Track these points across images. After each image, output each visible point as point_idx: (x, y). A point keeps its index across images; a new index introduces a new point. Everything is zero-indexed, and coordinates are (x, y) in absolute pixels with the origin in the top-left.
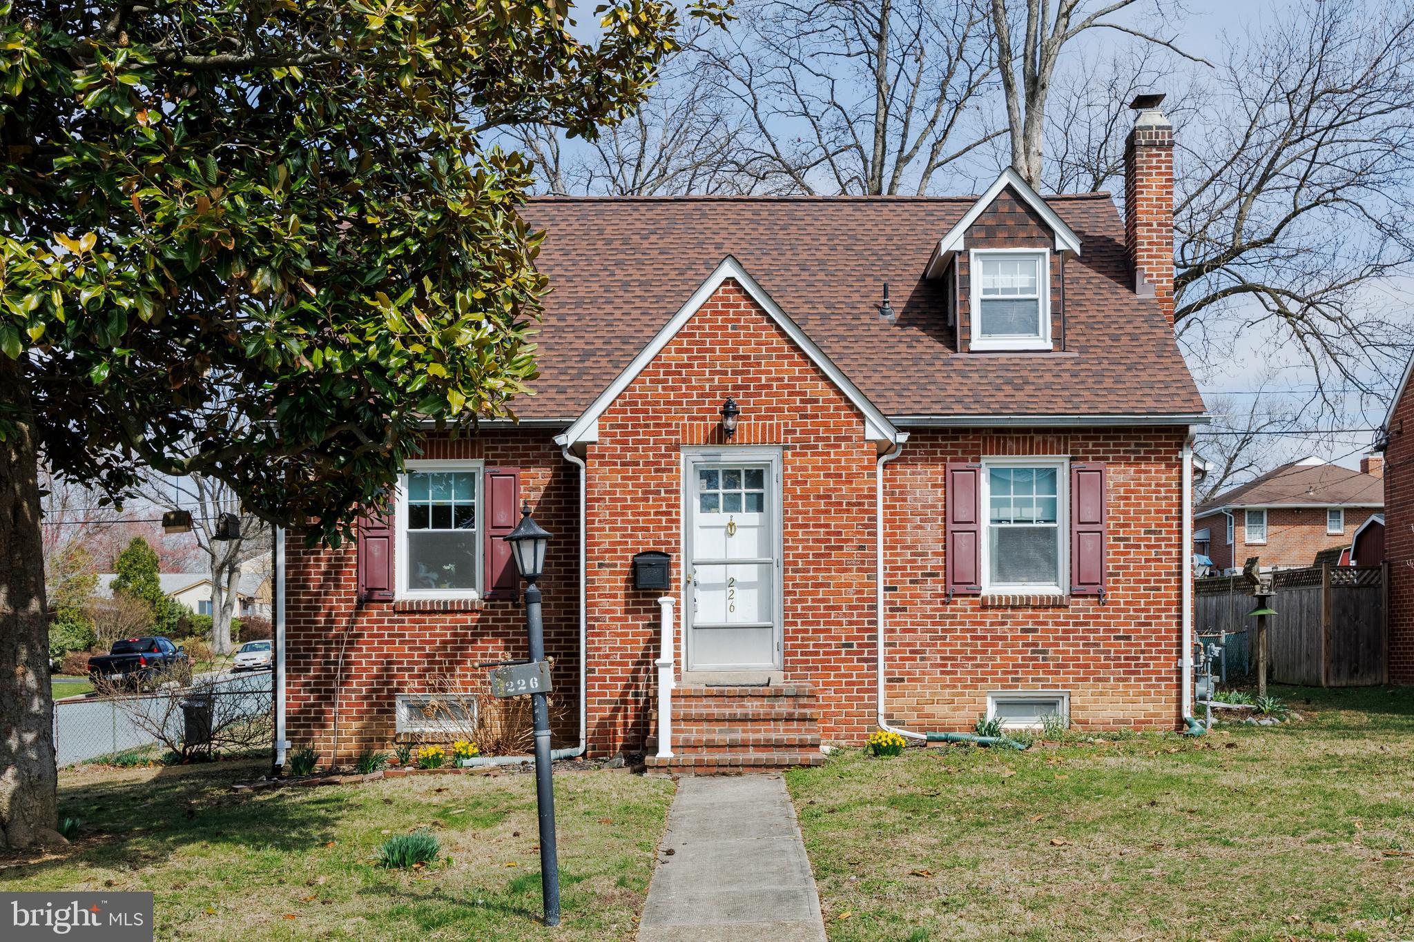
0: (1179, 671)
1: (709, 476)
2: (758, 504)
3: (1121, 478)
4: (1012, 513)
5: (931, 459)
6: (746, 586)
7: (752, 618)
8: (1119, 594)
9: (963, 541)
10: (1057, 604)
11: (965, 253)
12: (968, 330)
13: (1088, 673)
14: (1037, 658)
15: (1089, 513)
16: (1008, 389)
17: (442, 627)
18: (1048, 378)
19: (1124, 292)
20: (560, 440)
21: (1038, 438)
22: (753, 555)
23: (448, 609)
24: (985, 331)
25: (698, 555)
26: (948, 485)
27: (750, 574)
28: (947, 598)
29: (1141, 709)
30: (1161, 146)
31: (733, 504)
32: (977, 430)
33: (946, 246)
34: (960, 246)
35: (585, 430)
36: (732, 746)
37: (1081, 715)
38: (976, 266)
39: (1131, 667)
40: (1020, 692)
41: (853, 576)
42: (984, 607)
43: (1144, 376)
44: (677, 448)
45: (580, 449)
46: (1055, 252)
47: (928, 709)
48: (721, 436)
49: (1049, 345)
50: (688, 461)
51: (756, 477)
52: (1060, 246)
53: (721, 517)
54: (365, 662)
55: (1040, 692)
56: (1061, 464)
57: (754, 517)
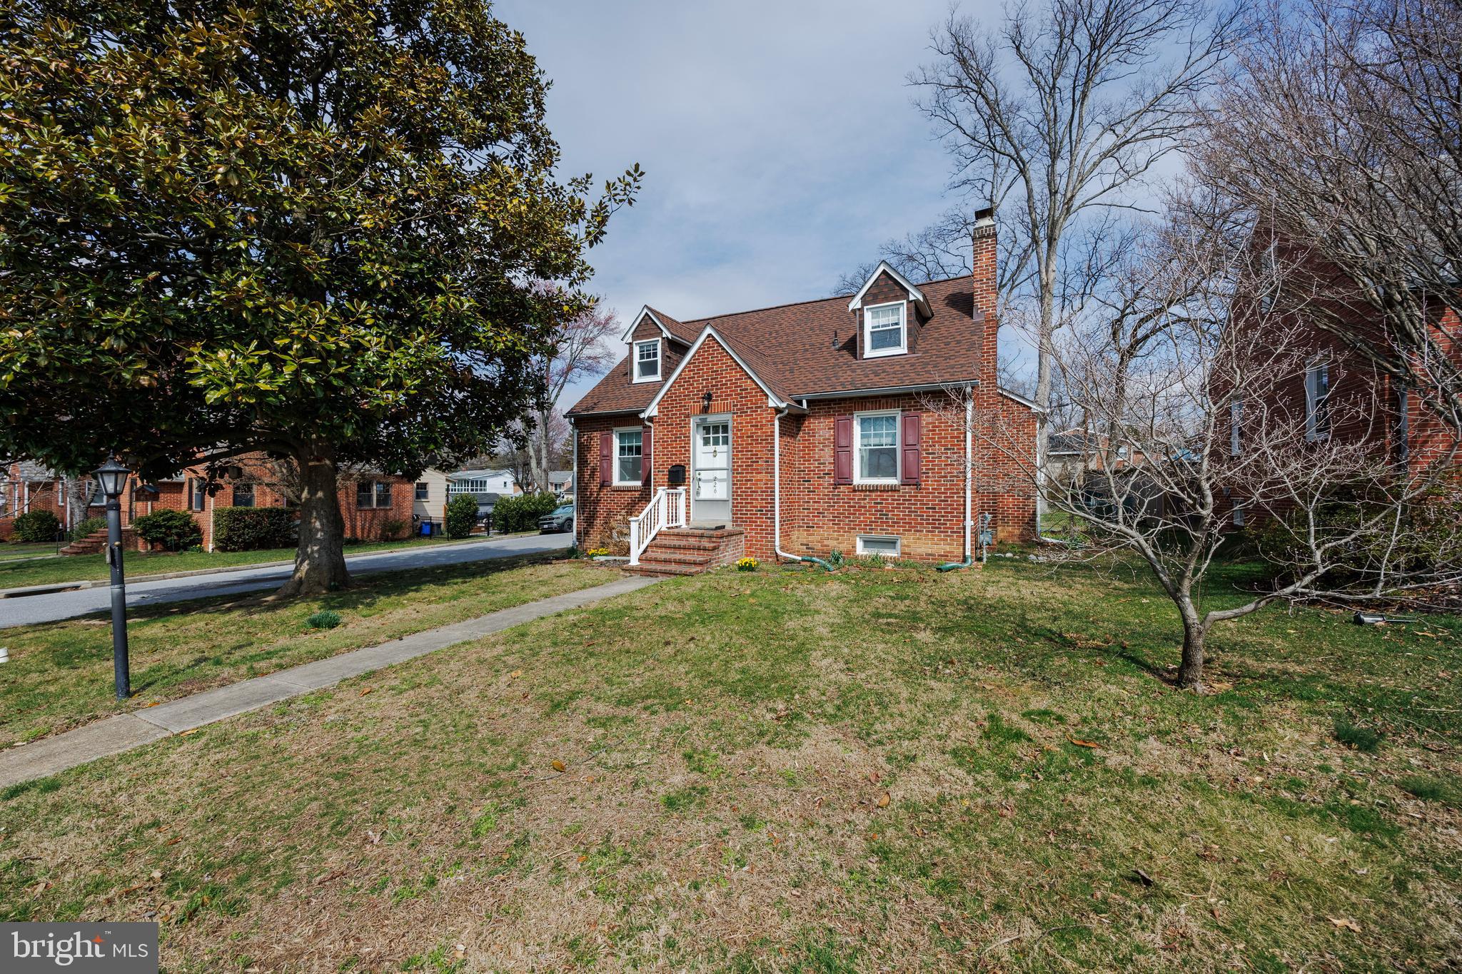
0: (964, 528)
1: (707, 429)
2: (726, 441)
3: (930, 420)
4: (873, 441)
5: (828, 415)
6: (721, 480)
7: (724, 497)
8: (930, 484)
9: (843, 456)
10: (893, 489)
11: (861, 310)
12: (862, 348)
13: (911, 527)
14: (882, 518)
15: (911, 440)
16: (872, 376)
17: (627, 497)
18: (898, 368)
19: (967, 319)
20: (642, 416)
21: (883, 401)
22: (725, 466)
23: (629, 490)
24: (874, 347)
25: (698, 466)
26: (836, 428)
27: (723, 475)
28: (836, 486)
29: (942, 548)
30: (989, 236)
31: (716, 442)
32: (851, 399)
33: (851, 307)
34: (859, 306)
35: (653, 410)
36: (666, 561)
37: (907, 550)
38: (868, 316)
39: (936, 526)
40: (874, 535)
41: (762, 476)
42: (854, 491)
43: (952, 362)
44: (688, 416)
45: (651, 419)
46: (909, 302)
47: (826, 542)
48: (705, 410)
49: (906, 351)
50: (693, 422)
51: (725, 429)
52: (912, 298)
53: (711, 448)
54: (602, 510)
55: (884, 536)
56: (898, 413)
57: (725, 448)
